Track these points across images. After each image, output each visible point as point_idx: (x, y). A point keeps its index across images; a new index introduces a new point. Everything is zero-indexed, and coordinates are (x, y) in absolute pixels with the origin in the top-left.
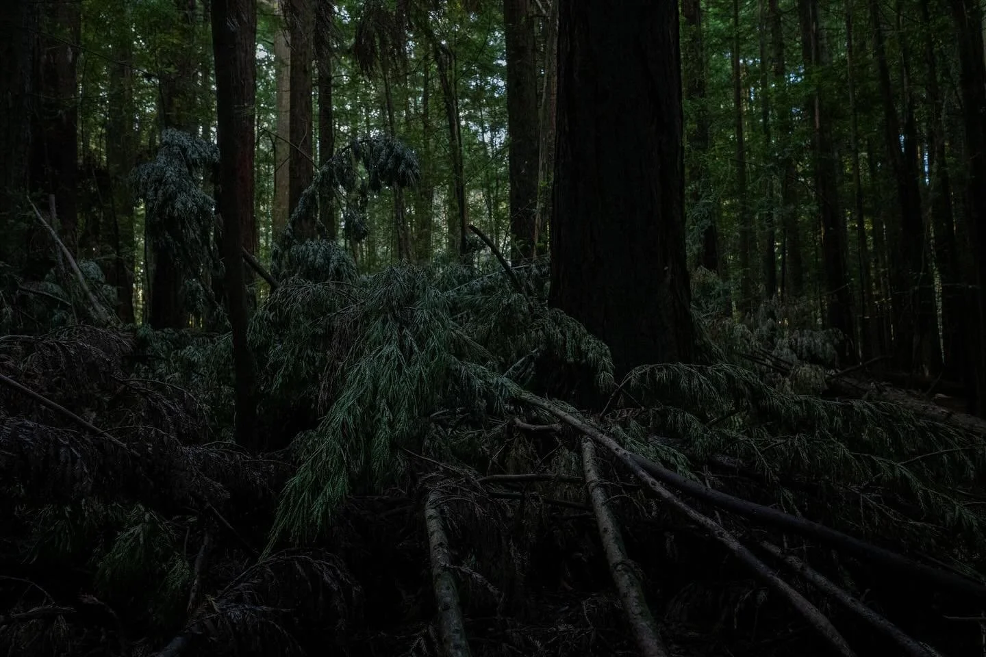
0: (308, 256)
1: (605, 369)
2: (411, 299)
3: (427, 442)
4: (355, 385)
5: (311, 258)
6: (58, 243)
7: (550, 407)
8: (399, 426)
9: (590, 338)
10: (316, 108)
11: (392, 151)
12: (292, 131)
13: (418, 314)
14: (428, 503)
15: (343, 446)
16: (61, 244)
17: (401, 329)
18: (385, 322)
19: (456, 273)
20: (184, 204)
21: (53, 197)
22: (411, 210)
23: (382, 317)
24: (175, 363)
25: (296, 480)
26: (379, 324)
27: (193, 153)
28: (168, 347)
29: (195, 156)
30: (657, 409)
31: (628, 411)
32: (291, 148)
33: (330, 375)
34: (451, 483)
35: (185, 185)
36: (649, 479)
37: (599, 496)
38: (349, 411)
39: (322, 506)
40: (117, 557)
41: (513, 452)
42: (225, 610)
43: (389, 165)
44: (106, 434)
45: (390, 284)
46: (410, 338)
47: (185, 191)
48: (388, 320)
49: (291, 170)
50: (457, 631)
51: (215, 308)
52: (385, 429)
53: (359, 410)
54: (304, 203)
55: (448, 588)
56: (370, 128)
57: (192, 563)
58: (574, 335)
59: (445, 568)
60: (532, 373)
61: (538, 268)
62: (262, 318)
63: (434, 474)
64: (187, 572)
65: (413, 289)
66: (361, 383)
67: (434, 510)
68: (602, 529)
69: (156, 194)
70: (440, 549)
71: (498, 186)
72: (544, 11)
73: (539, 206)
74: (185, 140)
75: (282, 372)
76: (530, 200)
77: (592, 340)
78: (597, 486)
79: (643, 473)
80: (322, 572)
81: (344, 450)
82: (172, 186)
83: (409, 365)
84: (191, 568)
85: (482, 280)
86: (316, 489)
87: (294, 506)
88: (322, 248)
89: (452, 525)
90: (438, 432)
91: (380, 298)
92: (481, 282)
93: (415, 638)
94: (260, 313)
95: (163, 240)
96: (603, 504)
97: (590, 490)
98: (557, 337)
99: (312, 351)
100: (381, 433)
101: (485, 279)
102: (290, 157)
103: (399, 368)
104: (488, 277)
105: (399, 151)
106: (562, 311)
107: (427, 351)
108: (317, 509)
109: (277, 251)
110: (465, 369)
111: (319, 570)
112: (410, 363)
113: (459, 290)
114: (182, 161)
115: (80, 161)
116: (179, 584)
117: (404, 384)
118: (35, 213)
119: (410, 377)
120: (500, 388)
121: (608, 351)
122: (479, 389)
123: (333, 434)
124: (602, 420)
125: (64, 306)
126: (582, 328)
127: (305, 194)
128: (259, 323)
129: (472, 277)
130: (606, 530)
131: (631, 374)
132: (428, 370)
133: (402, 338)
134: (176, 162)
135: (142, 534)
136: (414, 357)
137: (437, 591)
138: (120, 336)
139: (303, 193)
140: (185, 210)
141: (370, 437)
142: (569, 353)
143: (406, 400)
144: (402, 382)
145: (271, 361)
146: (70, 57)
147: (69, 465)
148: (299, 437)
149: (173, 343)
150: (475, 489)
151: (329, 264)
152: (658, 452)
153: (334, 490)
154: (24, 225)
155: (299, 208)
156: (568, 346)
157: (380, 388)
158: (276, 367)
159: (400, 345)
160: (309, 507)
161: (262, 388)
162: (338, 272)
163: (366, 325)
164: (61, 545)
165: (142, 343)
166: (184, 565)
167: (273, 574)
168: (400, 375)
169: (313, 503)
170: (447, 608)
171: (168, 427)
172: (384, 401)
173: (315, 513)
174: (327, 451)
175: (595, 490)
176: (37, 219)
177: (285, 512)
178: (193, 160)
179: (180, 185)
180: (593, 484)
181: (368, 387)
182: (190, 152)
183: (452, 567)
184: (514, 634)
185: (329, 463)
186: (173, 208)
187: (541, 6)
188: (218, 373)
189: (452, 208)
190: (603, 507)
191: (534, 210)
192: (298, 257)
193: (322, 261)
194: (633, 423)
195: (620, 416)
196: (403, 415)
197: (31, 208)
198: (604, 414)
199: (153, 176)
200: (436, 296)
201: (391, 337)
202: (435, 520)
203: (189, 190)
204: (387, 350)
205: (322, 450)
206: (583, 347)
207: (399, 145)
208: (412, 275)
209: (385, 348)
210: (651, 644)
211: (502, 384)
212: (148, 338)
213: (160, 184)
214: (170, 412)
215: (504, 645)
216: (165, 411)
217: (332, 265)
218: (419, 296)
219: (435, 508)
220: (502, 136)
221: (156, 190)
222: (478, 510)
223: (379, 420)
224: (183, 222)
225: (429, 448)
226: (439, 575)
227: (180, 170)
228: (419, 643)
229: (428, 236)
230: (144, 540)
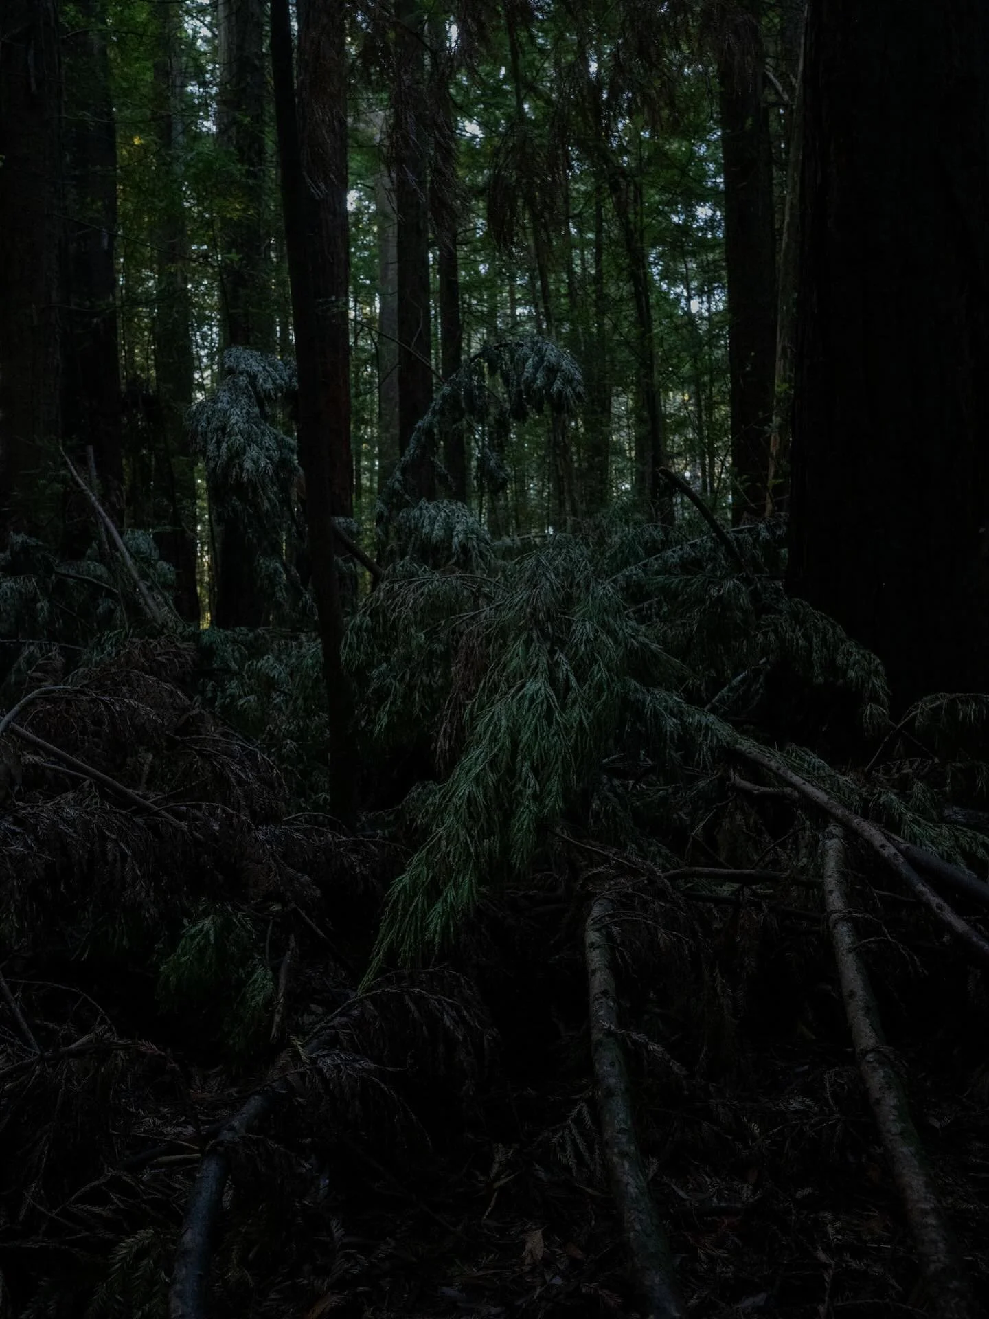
0: (423, 526)
1: (875, 699)
2: (568, 602)
3: (595, 804)
4: (485, 741)
5: (426, 530)
6: (99, 513)
7: (779, 768)
8: (549, 801)
9: (850, 645)
10: (435, 279)
11: (542, 359)
12: (402, 322)
13: (577, 627)
14: (590, 921)
15: (469, 831)
16: (104, 514)
17: (552, 653)
18: (528, 643)
19: (643, 536)
20: (255, 462)
21: (90, 449)
22: (577, 424)
23: (524, 637)
24: (250, 679)
25: (405, 879)
26: (519, 646)
27: (265, 381)
28: (241, 654)
29: (269, 386)
30: (959, 765)
31: (912, 763)
32: (400, 350)
33: (453, 714)
34: (626, 884)
35: (256, 434)
36: (932, 898)
37: (844, 936)
38: (477, 780)
39: (441, 916)
40: (183, 959)
41: (726, 824)
42: (316, 1059)
43: (538, 382)
44: (163, 812)
45: (535, 586)
46: (565, 667)
47: (256, 442)
48: (532, 640)
49: (402, 380)
50: (622, 1131)
51: (301, 595)
52: (528, 806)
53: (491, 778)
54: (418, 440)
55: (612, 1064)
56: (515, 303)
57: (276, 970)
58: (824, 639)
59: (609, 1033)
60: (761, 691)
61: (770, 529)
62: (360, 627)
63: (600, 869)
64: (270, 985)
65: (571, 587)
66: (494, 739)
67: (597, 934)
68: (846, 992)
69: (219, 448)
70: (604, 1000)
71: (712, 381)
72: (786, 97)
73: (776, 420)
74: (254, 364)
75: (387, 708)
76: (760, 413)
77: (853, 650)
78: (841, 919)
79: (924, 889)
80: (442, 1013)
81: (472, 837)
82: (239, 437)
83: (563, 708)
84: (275, 979)
85: (681, 549)
86: (434, 892)
87: (404, 916)
88: (442, 514)
89: (623, 957)
90: (612, 789)
91: (522, 607)
92: (680, 553)
93: (575, 1102)
94: (358, 621)
95: (230, 508)
96: (850, 951)
97: (831, 925)
98: (798, 644)
99: (428, 676)
100: (523, 812)
101: (687, 548)
102: (400, 363)
103: (549, 715)
104: (691, 545)
105: (553, 359)
106: (805, 603)
107: (590, 685)
108: (435, 920)
109: (382, 513)
110: (651, 701)
111: (438, 1010)
112: (566, 705)
113: (645, 565)
114: (250, 397)
115: (123, 387)
116: (260, 999)
117: (556, 737)
118: (70, 471)
119: (566, 728)
120: (703, 732)
121: (880, 668)
122: (672, 732)
123: (456, 813)
124: (868, 777)
125: (110, 594)
126: (839, 629)
127: (420, 427)
128: (357, 635)
129: (666, 544)
130: (852, 994)
131: (916, 707)
132: (591, 714)
133: (554, 666)
134: (243, 400)
135: (212, 932)
136: (571, 696)
137: (597, 1066)
138: (179, 648)
139: (417, 426)
140: (257, 470)
141: (508, 815)
142: (817, 670)
143: (559, 762)
144: (553, 736)
145: (374, 685)
146: (105, 242)
147: (118, 865)
148: (415, 791)
149: (247, 648)
150: (661, 894)
151: (451, 537)
152: (957, 838)
153: (457, 895)
154: (58, 487)
155: (411, 450)
156: (815, 657)
157: (521, 746)
158: (382, 695)
159: (550, 678)
160: (423, 918)
161: (363, 724)
162: (464, 549)
163: (501, 647)
164: (116, 939)
165: (207, 652)
166: (266, 973)
167: (376, 1013)
168: (550, 724)
169: (429, 911)
170: (610, 1094)
171: (239, 803)
172: (527, 764)
173: (432, 926)
174: (448, 837)
175: (839, 926)
176: (73, 478)
177: (392, 924)
178: (265, 391)
179: (249, 435)
180: (836, 916)
181: (503, 743)
182: (261, 381)
183: (619, 1031)
184: (721, 1110)
185: (451, 854)
186: (241, 467)
187: (780, 89)
188: (305, 699)
189: (640, 421)
190: (850, 955)
191: (766, 427)
192: (409, 527)
193: (441, 533)
194: (918, 788)
195: (899, 770)
196: (555, 785)
197: (65, 463)
198: (872, 768)
199: (215, 423)
200: (606, 595)
201: (537, 666)
202: (597, 951)
203: (262, 441)
204: (531, 687)
205: (441, 836)
206: (840, 660)
207: (552, 350)
208: (570, 567)
209: (528, 685)
210: (914, 1183)
211: (707, 727)
212: (214, 646)
213: (224, 434)
214: (240, 782)
215: (705, 1124)
216: (233, 780)
217: (456, 540)
218: (579, 598)
219: (599, 930)
220: (719, 301)
221: (219, 443)
222: (662, 936)
223: (520, 792)
224: (255, 490)
225: (598, 813)
226: (600, 1043)
227: (248, 413)
228: (580, 1112)
229: (604, 468)
230: (216, 939)
